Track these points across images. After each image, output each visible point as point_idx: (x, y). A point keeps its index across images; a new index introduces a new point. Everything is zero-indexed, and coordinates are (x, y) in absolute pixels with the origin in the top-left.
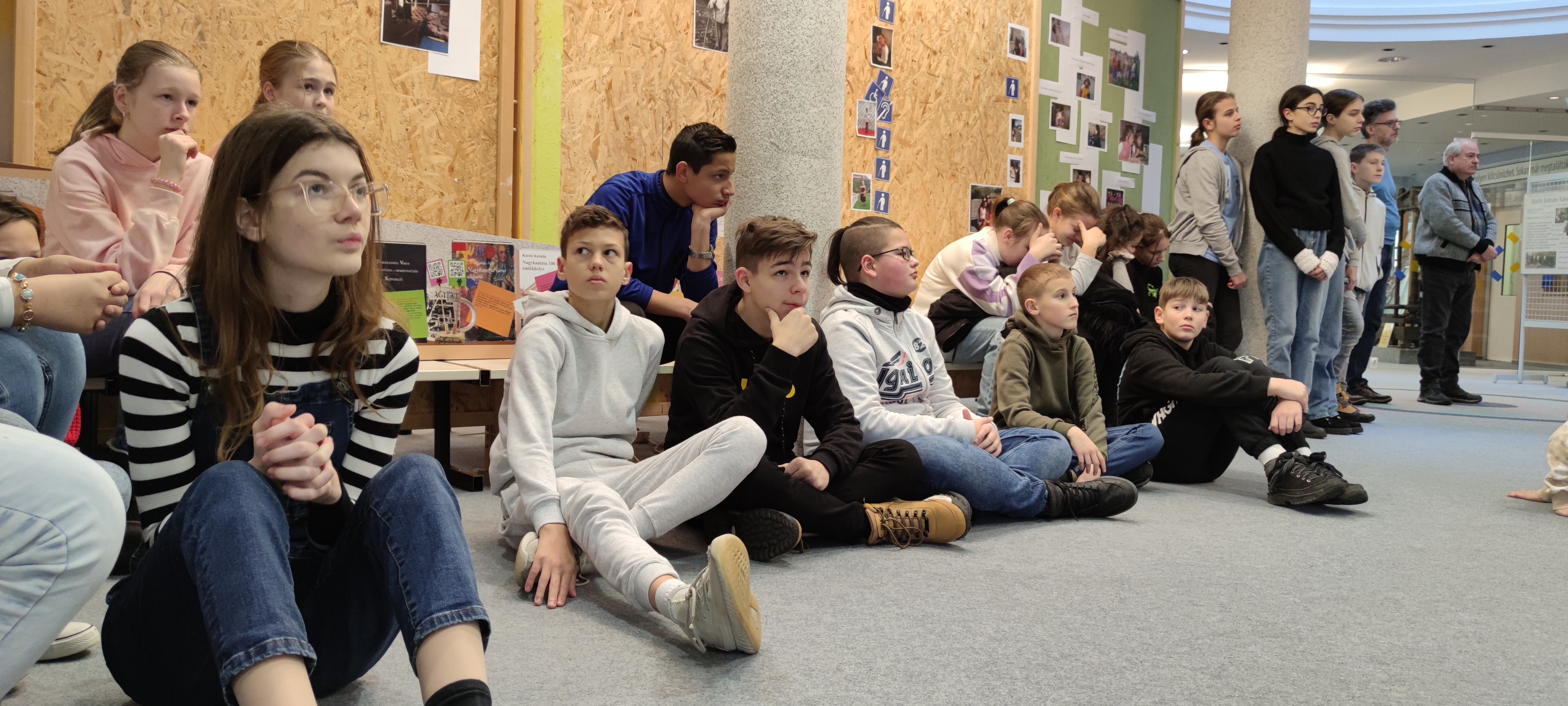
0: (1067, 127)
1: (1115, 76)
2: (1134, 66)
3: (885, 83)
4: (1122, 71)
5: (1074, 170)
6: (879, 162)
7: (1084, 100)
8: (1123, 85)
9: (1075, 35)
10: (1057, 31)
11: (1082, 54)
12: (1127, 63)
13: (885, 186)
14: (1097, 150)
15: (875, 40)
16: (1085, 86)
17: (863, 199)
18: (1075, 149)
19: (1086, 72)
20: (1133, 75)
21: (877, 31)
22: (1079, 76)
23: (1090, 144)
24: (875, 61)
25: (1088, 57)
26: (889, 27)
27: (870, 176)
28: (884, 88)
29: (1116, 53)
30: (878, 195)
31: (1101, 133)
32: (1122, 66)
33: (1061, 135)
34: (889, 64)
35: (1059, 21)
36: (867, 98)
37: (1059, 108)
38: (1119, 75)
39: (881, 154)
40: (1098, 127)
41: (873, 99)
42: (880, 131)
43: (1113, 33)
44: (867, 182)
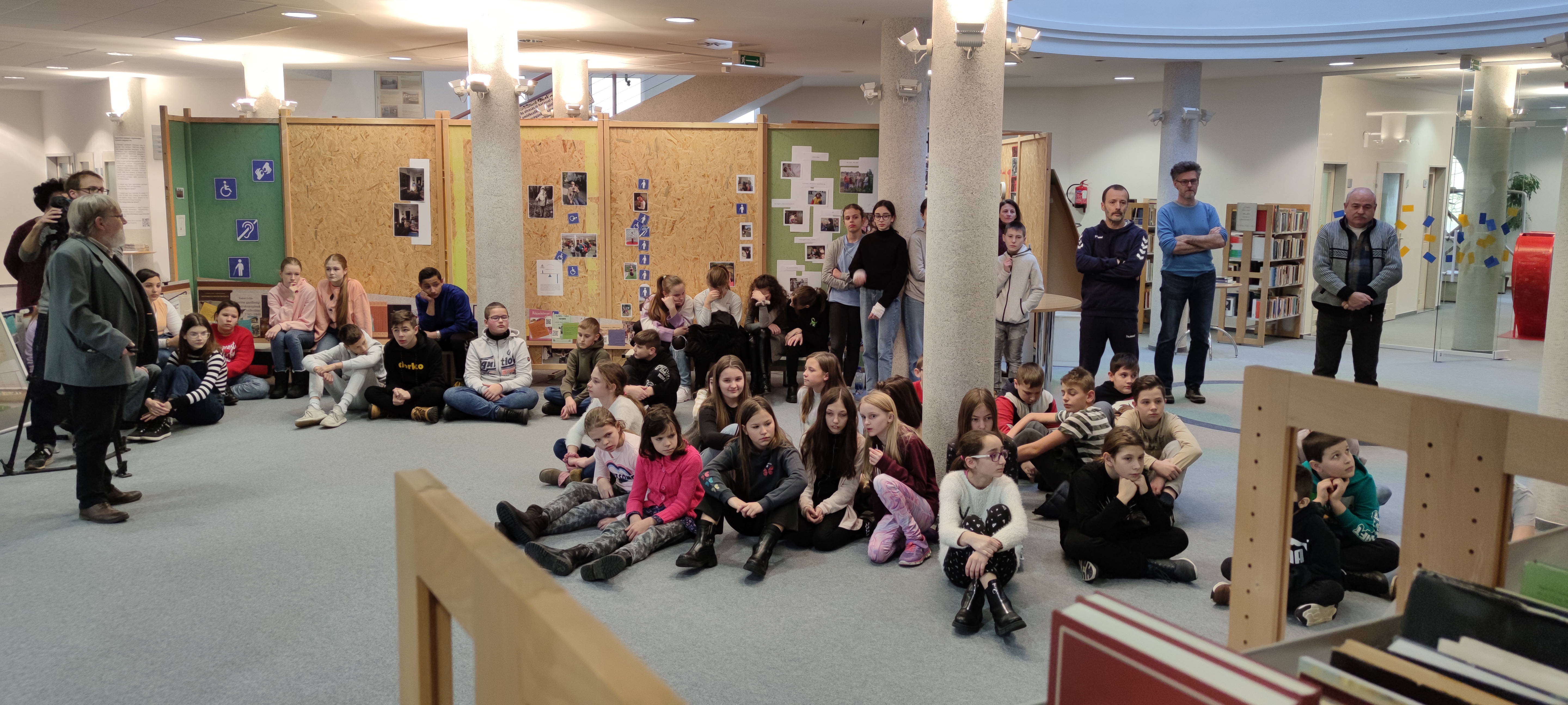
0: (800, 222)
1: (847, 187)
2: (867, 179)
3: (644, 219)
4: (854, 184)
5: (808, 247)
6: (641, 257)
7: (816, 207)
8: (856, 192)
9: (806, 170)
10: (788, 171)
11: (812, 179)
12: (859, 178)
13: (647, 267)
14: (831, 233)
15: (636, 199)
16: (817, 198)
17: (632, 274)
18: (810, 234)
19: (818, 189)
20: (866, 184)
21: (637, 195)
22: (810, 193)
23: (822, 230)
24: (636, 209)
25: (817, 180)
26: (644, 192)
27: (635, 264)
28: (643, 222)
29: (847, 173)
30: (641, 272)
31: (834, 223)
32: (854, 180)
33: (794, 228)
34: (646, 209)
35: (789, 165)
36: (632, 227)
37: (789, 213)
38: (851, 186)
39: (643, 252)
40: (830, 220)
41: (636, 227)
42: (641, 242)
43: (842, 162)
44: (634, 267)
